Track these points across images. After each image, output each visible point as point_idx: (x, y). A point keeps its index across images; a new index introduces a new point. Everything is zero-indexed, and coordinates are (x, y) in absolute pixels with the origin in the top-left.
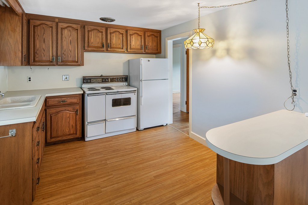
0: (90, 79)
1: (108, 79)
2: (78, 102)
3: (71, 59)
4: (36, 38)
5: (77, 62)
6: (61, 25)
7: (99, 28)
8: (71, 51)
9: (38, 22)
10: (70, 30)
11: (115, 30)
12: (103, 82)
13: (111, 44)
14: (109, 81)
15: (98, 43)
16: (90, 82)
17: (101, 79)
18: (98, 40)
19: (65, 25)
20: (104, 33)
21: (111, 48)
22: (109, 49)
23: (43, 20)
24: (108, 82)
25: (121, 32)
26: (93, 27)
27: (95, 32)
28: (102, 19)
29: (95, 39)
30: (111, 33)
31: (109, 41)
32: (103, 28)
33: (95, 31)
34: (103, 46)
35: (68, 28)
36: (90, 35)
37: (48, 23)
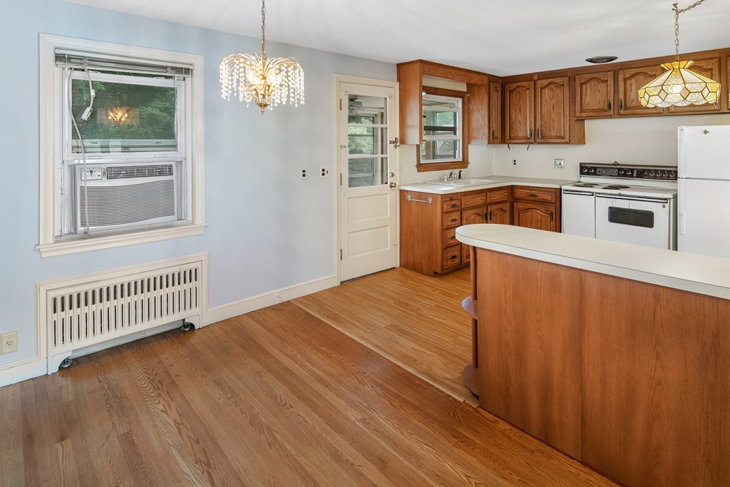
0: (595, 168)
1: (632, 170)
2: (553, 201)
3: (553, 134)
4: (511, 107)
5: (563, 138)
6: (541, 83)
7: (600, 75)
8: (553, 122)
9: (514, 86)
10: (552, 89)
11: (635, 72)
12: (619, 175)
13: (625, 100)
14: (635, 175)
15: (599, 102)
16: (595, 174)
17: (617, 170)
18: (599, 97)
19: (545, 82)
20: (611, 83)
21: (626, 108)
22: (622, 112)
23: (518, 82)
24: (632, 176)
25: (649, 73)
26: (588, 76)
27: (592, 84)
28: (590, 61)
29: (594, 96)
30: (625, 80)
31: (621, 96)
32: (609, 73)
33: (593, 82)
34: (610, 108)
35: (550, 86)
36: (584, 91)
37: (525, 84)
